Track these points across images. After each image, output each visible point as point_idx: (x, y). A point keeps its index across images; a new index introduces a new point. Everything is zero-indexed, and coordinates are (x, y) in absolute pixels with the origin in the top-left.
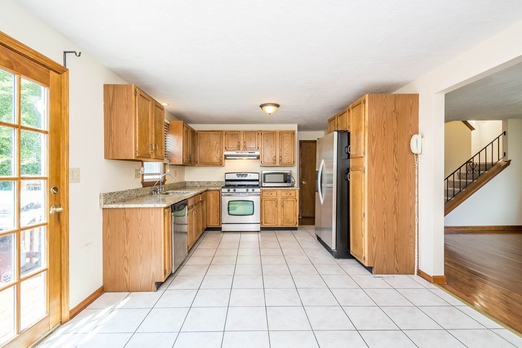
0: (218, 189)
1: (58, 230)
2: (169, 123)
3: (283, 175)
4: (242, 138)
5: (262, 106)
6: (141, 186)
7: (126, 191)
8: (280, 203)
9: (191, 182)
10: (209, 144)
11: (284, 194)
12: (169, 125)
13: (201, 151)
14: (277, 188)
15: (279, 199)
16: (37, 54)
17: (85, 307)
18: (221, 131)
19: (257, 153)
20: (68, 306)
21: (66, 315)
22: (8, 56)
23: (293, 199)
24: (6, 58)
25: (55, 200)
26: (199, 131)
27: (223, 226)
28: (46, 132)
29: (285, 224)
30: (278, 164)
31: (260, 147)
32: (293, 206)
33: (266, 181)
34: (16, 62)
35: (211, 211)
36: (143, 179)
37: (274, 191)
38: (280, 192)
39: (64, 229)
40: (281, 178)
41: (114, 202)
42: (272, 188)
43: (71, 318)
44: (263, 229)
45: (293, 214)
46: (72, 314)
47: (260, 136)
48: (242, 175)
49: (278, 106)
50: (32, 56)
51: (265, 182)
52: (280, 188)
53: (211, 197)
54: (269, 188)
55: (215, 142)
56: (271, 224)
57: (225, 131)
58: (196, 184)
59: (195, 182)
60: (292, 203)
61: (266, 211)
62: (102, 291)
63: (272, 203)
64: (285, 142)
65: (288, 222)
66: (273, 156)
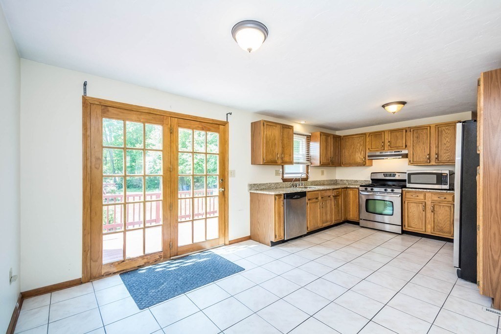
0: (357, 187)
1: (223, 199)
2: (310, 134)
3: (435, 176)
4: (386, 137)
5: (383, 106)
6: (282, 181)
7: (267, 184)
8: (430, 207)
9: (341, 180)
10: (353, 147)
11: (436, 198)
12: (310, 136)
13: (346, 153)
14: (425, 190)
15: (429, 203)
16: (213, 120)
17: (238, 242)
18: (365, 134)
19: (405, 152)
20: (228, 238)
21: (227, 242)
22: (202, 125)
23: (450, 205)
24: (201, 126)
25: (222, 185)
26: (344, 136)
27: (361, 221)
28: (218, 154)
29: (437, 233)
30: (433, 163)
31: (408, 144)
32: (449, 214)
33: (412, 182)
34: (205, 127)
35: (351, 206)
36: (283, 177)
37: (421, 192)
38: (430, 195)
39: (226, 199)
40: (434, 179)
41: (257, 190)
42: (417, 190)
43: (230, 244)
44: (404, 232)
45: (449, 222)
46: (231, 242)
47: (408, 133)
48: (390, 175)
49: (404, 103)
50: (211, 122)
51: (410, 182)
52: (428, 190)
53: (351, 194)
54: (414, 190)
55: (359, 145)
56: (415, 229)
57: (368, 133)
58: (345, 182)
59: (344, 180)
60: (448, 209)
61: (410, 215)
62: (249, 238)
63: (419, 206)
64: (443, 136)
65: (441, 230)
66: (426, 154)
